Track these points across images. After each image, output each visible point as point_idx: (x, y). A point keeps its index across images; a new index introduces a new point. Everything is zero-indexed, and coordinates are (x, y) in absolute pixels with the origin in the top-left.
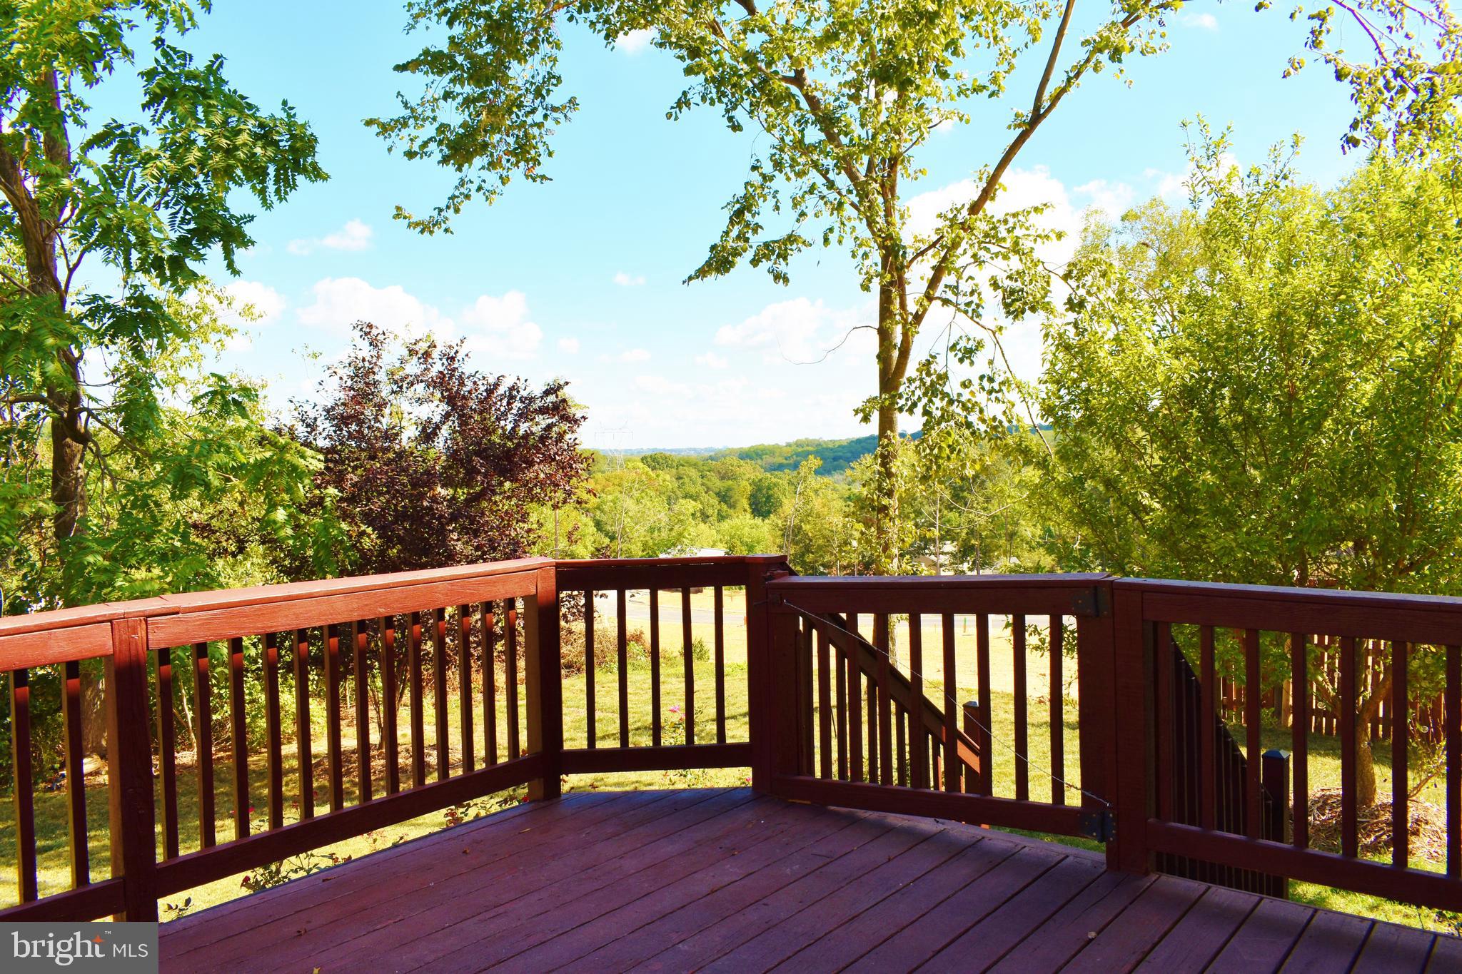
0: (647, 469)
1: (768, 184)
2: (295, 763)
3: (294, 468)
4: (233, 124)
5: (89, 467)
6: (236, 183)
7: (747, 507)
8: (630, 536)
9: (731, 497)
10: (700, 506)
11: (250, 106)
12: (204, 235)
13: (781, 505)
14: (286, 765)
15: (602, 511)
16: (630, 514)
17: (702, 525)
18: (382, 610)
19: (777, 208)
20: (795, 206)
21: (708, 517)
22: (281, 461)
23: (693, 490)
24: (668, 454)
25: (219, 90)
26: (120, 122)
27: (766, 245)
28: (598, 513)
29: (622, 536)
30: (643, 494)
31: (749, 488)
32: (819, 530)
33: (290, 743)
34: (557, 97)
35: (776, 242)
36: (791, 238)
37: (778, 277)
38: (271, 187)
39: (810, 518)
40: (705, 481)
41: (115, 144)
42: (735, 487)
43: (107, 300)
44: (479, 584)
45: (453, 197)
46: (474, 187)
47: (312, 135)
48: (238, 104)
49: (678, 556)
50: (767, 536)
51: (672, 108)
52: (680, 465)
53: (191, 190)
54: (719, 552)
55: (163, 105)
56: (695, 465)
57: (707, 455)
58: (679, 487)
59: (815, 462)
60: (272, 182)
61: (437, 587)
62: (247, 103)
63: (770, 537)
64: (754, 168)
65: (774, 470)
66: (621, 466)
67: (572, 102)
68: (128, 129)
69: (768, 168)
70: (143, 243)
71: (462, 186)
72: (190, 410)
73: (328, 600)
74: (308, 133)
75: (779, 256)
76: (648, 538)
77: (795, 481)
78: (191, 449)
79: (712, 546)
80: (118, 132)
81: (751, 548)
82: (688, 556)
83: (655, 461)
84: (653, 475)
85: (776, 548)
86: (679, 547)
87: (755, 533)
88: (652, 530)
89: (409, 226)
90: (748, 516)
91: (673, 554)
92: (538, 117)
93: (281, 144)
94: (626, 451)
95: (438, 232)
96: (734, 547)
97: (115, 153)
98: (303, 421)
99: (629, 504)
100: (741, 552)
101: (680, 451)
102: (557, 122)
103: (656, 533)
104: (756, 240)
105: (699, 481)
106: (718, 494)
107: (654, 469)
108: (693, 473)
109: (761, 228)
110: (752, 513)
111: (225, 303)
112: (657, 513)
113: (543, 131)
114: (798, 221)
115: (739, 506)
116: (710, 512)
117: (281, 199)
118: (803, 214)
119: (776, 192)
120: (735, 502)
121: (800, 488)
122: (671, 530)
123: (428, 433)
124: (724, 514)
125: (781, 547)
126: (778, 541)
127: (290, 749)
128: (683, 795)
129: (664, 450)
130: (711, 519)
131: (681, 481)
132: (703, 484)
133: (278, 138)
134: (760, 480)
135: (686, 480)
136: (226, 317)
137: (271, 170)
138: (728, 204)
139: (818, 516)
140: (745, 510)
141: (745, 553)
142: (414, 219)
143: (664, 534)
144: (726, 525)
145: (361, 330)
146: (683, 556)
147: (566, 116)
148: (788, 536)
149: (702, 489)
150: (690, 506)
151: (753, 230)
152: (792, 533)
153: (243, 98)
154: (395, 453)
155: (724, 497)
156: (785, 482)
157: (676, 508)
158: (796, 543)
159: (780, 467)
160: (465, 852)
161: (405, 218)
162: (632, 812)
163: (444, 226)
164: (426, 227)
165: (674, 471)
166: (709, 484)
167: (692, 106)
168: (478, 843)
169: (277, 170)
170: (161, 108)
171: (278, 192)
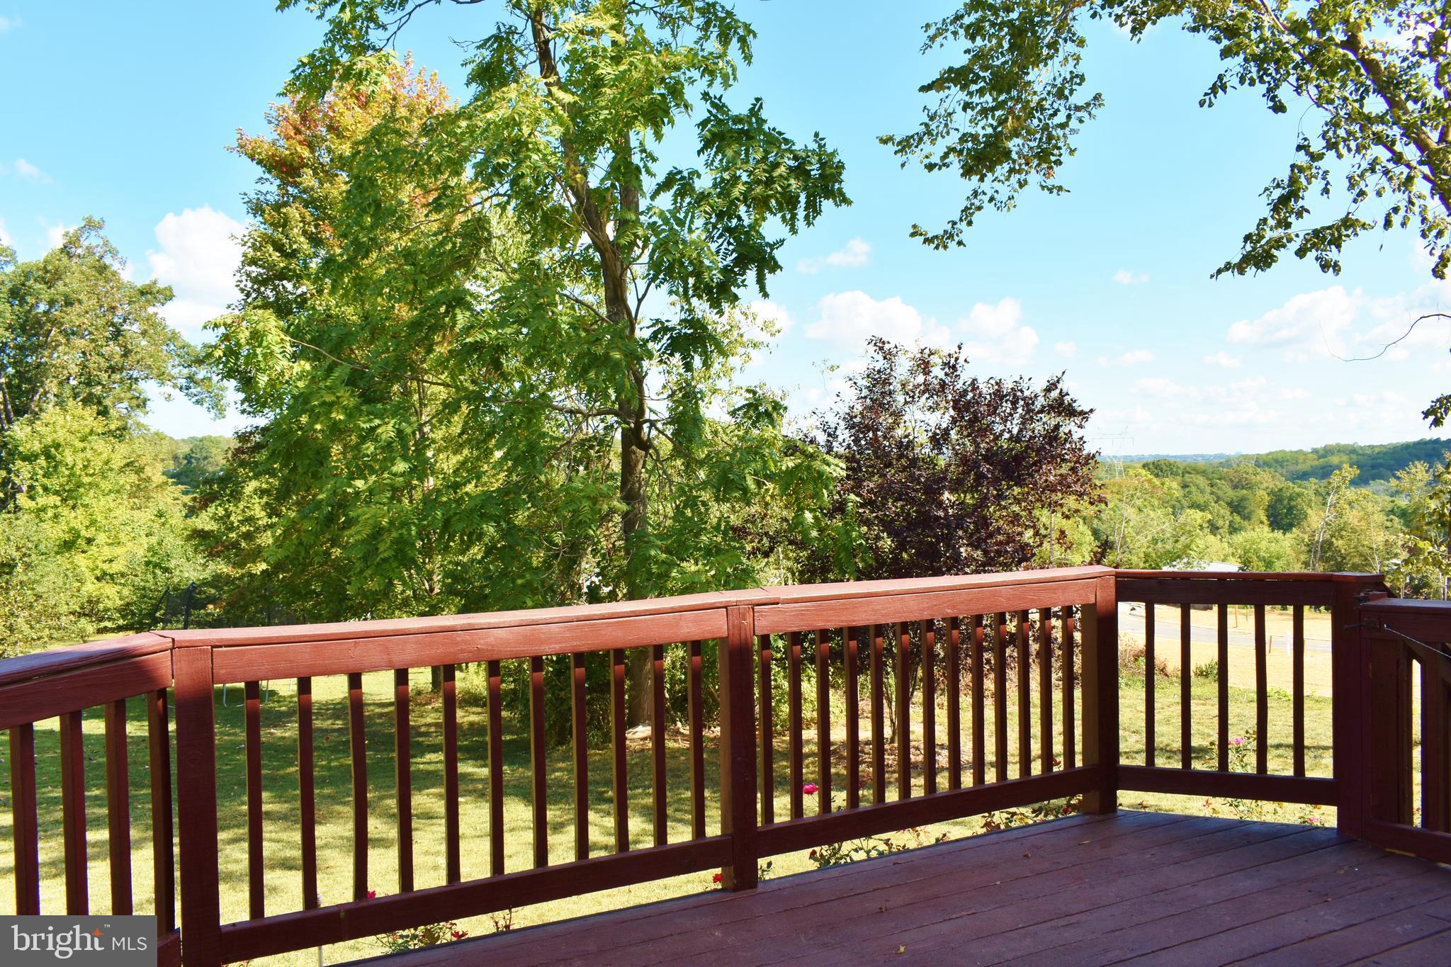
0: (1152, 477)
1: (1315, 164)
2: (815, 748)
3: (820, 474)
4: (771, 159)
5: (650, 472)
6: (771, 212)
7: (1264, 519)
8: (1131, 547)
9: (1245, 508)
10: (1210, 517)
11: (786, 141)
12: (742, 262)
13: (1306, 518)
14: (806, 750)
15: (1100, 520)
16: (1131, 524)
17: (1211, 538)
18: (949, 611)
19: (1326, 191)
20: (1351, 186)
21: (1218, 528)
22: (809, 468)
23: (1200, 499)
24: (1172, 461)
25: (760, 130)
26: (680, 168)
27: (1316, 233)
28: (1096, 521)
29: (1121, 546)
30: (1146, 503)
31: (1267, 498)
32: (1355, 547)
33: (808, 728)
34: (1080, 96)
35: (1329, 228)
36: (1348, 223)
37: (1325, 266)
38: (801, 213)
39: (1344, 533)
40: (1215, 490)
41: (676, 187)
42: (1250, 497)
43: (666, 324)
44: (1040, 590)
45: (966, 209)
46: (986, 198)
47: (840, 162)
48: (775, 140)
49: (1184, 570)
50: (1289, 551)
51: (1206, 94)
52: (1185, 472)
53: (734, 222)
54: (1232, 567)
55: (714, 149)
56: (1203, 473)
57: (1217, 461)
58: (1185, 496)
59: (1350, 472)
60: (803, 209)
61: (1000, 591)
62: (784, 139)
63: (1292, 552)
64: (1299, 148)
65: (1297, 478)
66: (1120, 473)
67: (1097, 97)
68: (685, 174)
69: (1317, 145)
70: (698, 274)
71: (976, 197)
72: (728, 420)
73: (902, 599)
74: (836, 160)
75: (1330, 243)
76: (1150, 550)
77: (1322, 491)
78: (732, 456)
79: (1223, 561)
80: (678, 177)
81: (1269, 564)
82: (1195, 570)
83: (1159, 468)
84: (1157, 482)
85: (1299, 565)
86: (1185, 560)
87: (1274, 547)
88: (1155, 541)
89: (924, 242)
90: (1266, 529)
91: (1179, 567)
92: (1061, 118)
93: (812, 173)
94: (1125, 457)
95: (952, 245)
96: (1250, 562)
97: (676, 195)
98: (825, 431)
99: (1130, 512)
100: (1258, 568)
101: (1184, 458)
102: (1081, 121)
103: (1160, 545)
104: (1301, 227)
105: (1208, 489)
106: (1230, 504)
107: (1157, 476)
108: (1201, 481)
109: (1308, 211)
110: (1270, 525)
111: (751, 318)
112: (1159, 522)
113: (1067, 131)
114: (1355, 201)
115: (1254, 518)
116: (1220, 523)
117: (809, 224)
118: (1362, 193)
119: (1326, 172)
120: (1250, 513)
121: (1331, 499)
122: (1177, 541)
123: (939, 439)
124: (1237, 526)
125: (1306, 564)
126: (1303, 557)
127: (810, 734)
128: (1255, 828)
129: (1168, 456)
130: (1221, 531)
131: (1187, 490)
132: (1212, 493)
133: (809, 168)
134: (1281, 490)
135: (1193, 489)
136: (752, 332)
137: (803, 198)
138: (1267, 189)
139: (1354, 531)
140: (1262, 523)
141: (1262, 570)
142: (930, 235)
143: (1169, 547)
144: (1239, 538)
145: (875, 345)
146: (1189, 570)
147: (1090, 114)
148: (1316, 552)
149: (1211, 498)
150: (1197, 516)
151: (1297, 214)
152: (1324, 549)
153: (780, 133)
154: (909, 460)
155: (1237, 508)
156: (1311, 493)
157: (1182, 519)
158: (1327, 560)
159: (1304, 476)
160: (1026, 856)
161: (921, 235)
162: (1198, 839)
163: (957, 239)
164: (940, 241)
165: (1179, 478)
166: (1220, 493)
167: (1229, 89)
168: (1038, 848)
169: (808, 197)
170: (713, 152)
171: (807, 217)
